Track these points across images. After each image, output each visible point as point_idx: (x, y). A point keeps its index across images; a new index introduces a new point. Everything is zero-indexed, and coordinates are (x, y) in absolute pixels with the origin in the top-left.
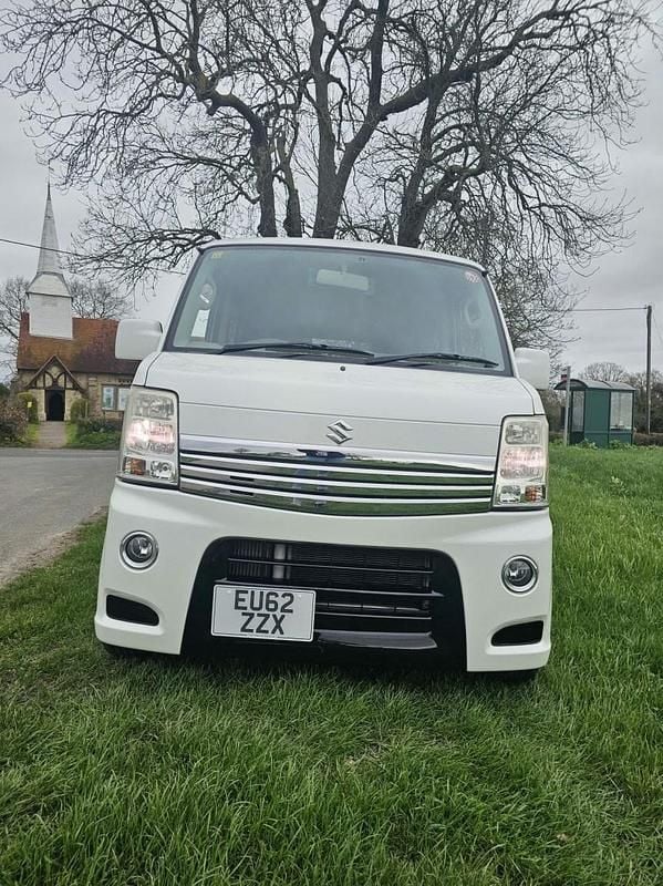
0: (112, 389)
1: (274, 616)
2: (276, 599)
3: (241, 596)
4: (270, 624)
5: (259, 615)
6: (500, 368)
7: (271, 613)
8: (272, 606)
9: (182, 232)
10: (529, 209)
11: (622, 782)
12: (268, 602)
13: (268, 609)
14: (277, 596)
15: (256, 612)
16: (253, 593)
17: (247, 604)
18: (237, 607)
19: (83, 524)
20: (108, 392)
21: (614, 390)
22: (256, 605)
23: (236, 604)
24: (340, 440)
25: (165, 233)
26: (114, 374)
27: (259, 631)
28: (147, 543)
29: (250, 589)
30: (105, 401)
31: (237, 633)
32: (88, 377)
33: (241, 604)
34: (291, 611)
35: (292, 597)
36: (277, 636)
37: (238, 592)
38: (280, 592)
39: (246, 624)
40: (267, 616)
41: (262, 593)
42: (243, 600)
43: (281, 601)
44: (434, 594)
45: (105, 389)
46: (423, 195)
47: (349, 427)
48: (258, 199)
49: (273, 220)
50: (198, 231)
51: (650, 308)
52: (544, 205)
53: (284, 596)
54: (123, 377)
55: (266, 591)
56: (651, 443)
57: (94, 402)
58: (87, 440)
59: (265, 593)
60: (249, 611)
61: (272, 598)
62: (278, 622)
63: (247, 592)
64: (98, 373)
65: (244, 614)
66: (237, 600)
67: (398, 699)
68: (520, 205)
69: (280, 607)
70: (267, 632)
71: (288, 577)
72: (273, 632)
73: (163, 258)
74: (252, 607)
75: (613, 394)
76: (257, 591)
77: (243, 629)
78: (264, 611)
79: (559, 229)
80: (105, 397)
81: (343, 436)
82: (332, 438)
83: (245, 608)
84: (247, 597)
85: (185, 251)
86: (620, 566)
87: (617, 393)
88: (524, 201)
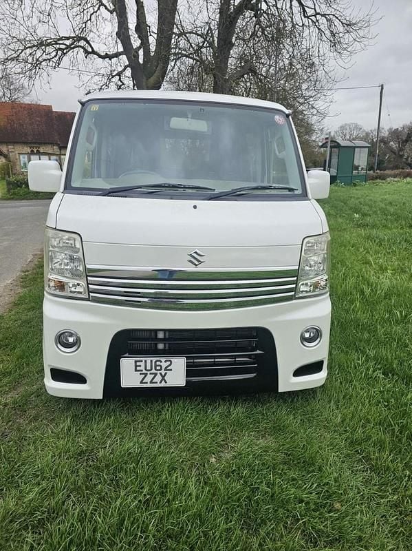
0: (26, 156)
1: (160, 373)
2: (161, 364)
3: (138, 364)
4: (158, 378)
5: (151, 374)
6: (299, 192)
7: (158, 372)
8: (158, 368)
9: (61, 39)
10: (308, 17)
11: (368, 459)
12: (156, 366)
13: (156, 369)
14: (161, 362)
15: (149, 372)
16: (146, 361)
17: (143, 368)
18: (136, 370)
19: (23, 272)
20: (23, 159)
21: (358, 147)
22: (148, 368)
23: (136, 368)
24: (197, 263)
25: (49, 41)
26: (25, 143)
27: (151, 382)
28: (71, 335)
29: (143, 359)
30: (22, 165)
31: (137, 384)
32: (8, 146)
33: (138, 368)
34: (171, 370)
35: (171, 361)
36: (163, 384)
37: (136, 362)
38: (163, 359)
39: (143, 379)
40: (156, 374)
41: (151, 361)
42: (140, 366)
43: (164, 365)
44: (258, 352)
45: (21, 156)
46: (234, 5)
47: (202, 254)
48: (114, 10)
49: (127, 29)
50: (73, 38)
51: (382, 86)
52: (319, 14)
53: (165, 362)
54: (33, 145)
55: (154, 360)
56: (376, 178)
57: (15, 163)
58: (14, 194)
59: (154, 361)
60: (144, 371)
61: (158, 363)
62: (163, 377)
63: (142, 361)
64: (14, 143)
65: (141, 374)
66: (136, 366)
67: (238, 411)
68: (302, 14)
69: (163, 368)
70: (157, 383)
71: (167, 348)
72: (161, 382)
73: (50, 60)
74: (146, 369)
75: (356, 149)
76: (149, 360)
77: (141, 382)
78: (153, 371)
79: (327, 32)
80: (22, 162)
81: (199, 261)
82: (190, 261)
83: (142, 371)
84: (143, 364)
85: (65, 54)
86: (362, 292)
87: (359, 149)
88: (304, 11)
